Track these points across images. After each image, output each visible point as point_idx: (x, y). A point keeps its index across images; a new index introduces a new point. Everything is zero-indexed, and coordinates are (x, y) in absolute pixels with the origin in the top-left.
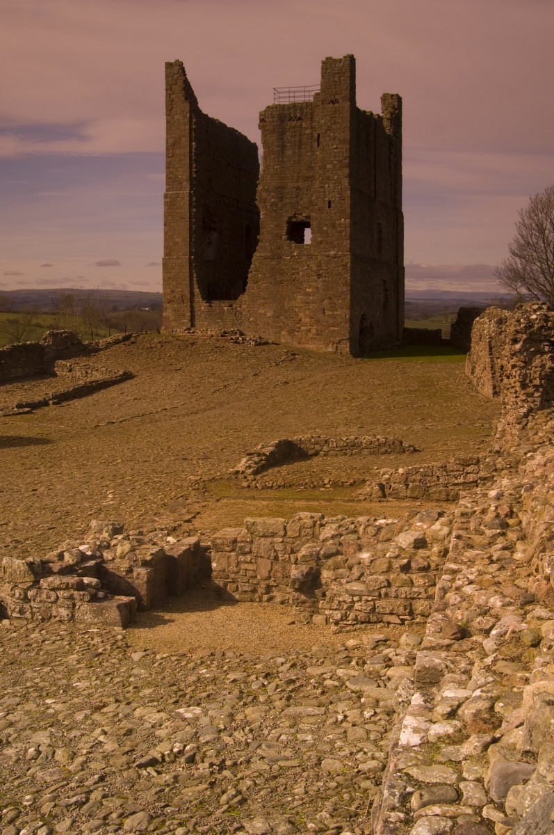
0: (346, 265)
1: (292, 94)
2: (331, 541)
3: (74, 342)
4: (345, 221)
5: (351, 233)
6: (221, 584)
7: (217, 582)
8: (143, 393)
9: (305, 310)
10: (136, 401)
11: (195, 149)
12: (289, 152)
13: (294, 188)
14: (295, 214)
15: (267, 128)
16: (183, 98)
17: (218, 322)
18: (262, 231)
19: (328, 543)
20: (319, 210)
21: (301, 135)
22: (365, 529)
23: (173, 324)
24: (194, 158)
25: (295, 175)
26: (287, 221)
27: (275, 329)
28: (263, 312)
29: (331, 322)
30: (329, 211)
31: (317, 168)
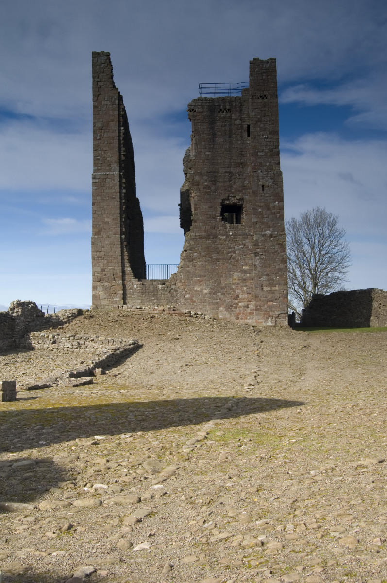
0: (281, 244)
3: (39, 314)
4: (278, 204)
9: (242, 286)
11: (124, 134)
12: (219, 140)
13: (226, 172)
14: (229, 196)
15: (197, 118)
16: (112, 86)
17: (152, 300)
18: (195, 212)
20: (254, 192)
21: (230, 125)
23: (104, 302)
24: (122, 142)
25: (226, 161)
26: (221, 203)
27: (212, 306)
28: (199, 289)
29: (270, 297)
30: (263, 195)
31: (248, 156)
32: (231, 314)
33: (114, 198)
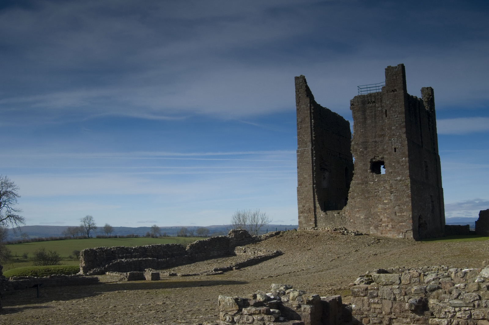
0: (407, 185)
1: (369, 89)
2: (433, 282)
3: (247, 236)
4: (405, 159)
5: (409, 166)
6: (359, 319)
7: (355, 318)
8: (289, 262)
9: (384, 213)
10: (284, 267)
11: (314, 124)
12: (369, 121)
13: (373, 142)
14: (375, 157)
15: (355, 109)
16: (306, 96)
17: (331, 224)
18: (355, 168)
19: (431, 283)
20: (389, 153)
21: (375, 111)
22: (455, 274)
23: (304, 225)
24: (313, 129)
25: (373, 134)
26: (370, 161)
27: (366, 226)
28: (358, 216)
29: (400, 220)
30: (395, 154)
31: (386, 130)
32: (377, 231)
33: (309, 163)
